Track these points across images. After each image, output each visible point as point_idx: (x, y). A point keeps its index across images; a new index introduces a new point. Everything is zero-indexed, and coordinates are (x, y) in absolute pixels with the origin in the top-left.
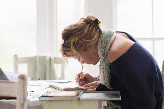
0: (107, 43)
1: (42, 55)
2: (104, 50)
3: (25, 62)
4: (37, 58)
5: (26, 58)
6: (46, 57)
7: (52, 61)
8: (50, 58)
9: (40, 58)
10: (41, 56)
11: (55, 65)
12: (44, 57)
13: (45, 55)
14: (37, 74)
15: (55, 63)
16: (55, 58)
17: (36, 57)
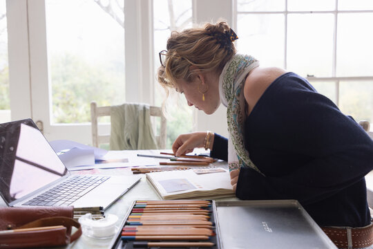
0: (238, 73)
1: (132, 103)
2: (231, 86)
3: (108, 114)
4: (126, 108)
5: (109, 107)
6: (138, 106)
7: (147, 112)
8: (144, 108)
9: (130, 107)
10: (130, 105)
11: (152, 117)
12: (136, 106)
13: (137, 103)
14: (125, 132)
15: (152, 115)
16: (151, 107)
17: (124, 105)
